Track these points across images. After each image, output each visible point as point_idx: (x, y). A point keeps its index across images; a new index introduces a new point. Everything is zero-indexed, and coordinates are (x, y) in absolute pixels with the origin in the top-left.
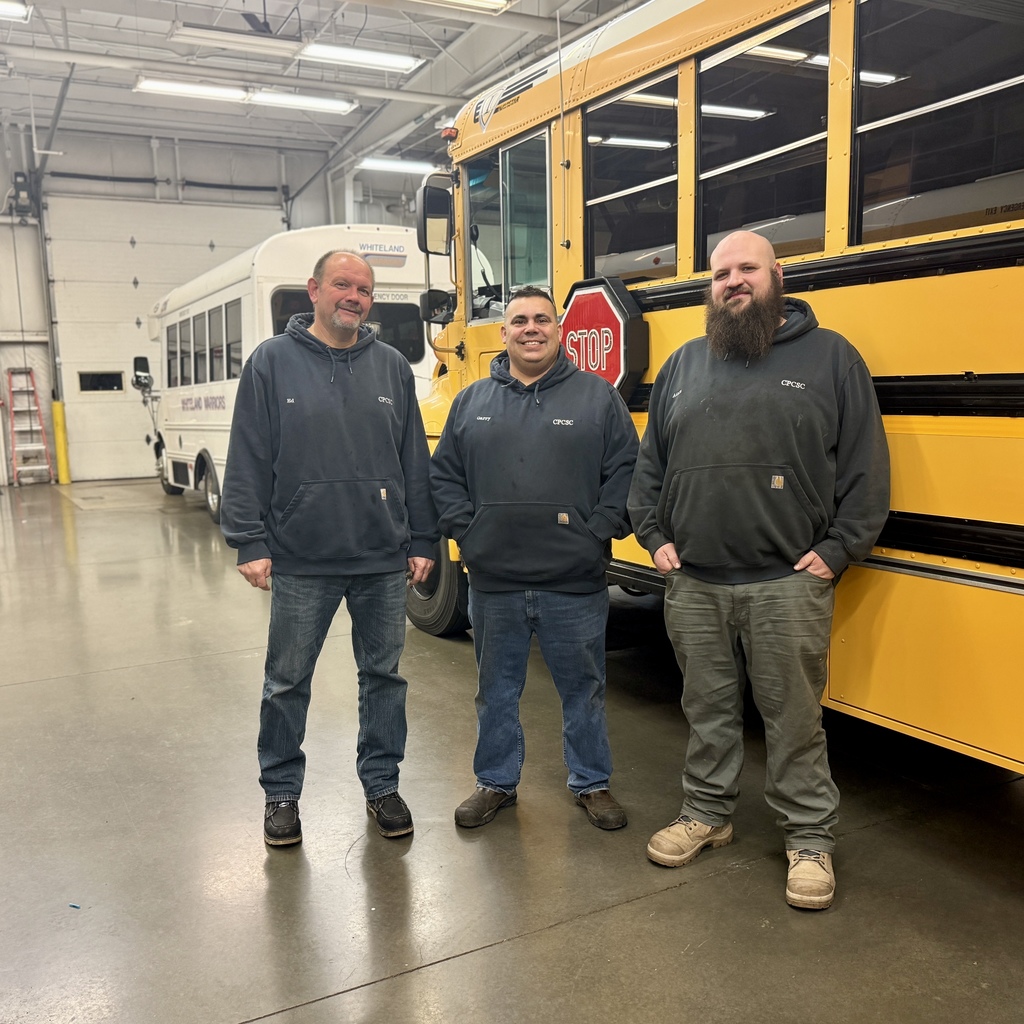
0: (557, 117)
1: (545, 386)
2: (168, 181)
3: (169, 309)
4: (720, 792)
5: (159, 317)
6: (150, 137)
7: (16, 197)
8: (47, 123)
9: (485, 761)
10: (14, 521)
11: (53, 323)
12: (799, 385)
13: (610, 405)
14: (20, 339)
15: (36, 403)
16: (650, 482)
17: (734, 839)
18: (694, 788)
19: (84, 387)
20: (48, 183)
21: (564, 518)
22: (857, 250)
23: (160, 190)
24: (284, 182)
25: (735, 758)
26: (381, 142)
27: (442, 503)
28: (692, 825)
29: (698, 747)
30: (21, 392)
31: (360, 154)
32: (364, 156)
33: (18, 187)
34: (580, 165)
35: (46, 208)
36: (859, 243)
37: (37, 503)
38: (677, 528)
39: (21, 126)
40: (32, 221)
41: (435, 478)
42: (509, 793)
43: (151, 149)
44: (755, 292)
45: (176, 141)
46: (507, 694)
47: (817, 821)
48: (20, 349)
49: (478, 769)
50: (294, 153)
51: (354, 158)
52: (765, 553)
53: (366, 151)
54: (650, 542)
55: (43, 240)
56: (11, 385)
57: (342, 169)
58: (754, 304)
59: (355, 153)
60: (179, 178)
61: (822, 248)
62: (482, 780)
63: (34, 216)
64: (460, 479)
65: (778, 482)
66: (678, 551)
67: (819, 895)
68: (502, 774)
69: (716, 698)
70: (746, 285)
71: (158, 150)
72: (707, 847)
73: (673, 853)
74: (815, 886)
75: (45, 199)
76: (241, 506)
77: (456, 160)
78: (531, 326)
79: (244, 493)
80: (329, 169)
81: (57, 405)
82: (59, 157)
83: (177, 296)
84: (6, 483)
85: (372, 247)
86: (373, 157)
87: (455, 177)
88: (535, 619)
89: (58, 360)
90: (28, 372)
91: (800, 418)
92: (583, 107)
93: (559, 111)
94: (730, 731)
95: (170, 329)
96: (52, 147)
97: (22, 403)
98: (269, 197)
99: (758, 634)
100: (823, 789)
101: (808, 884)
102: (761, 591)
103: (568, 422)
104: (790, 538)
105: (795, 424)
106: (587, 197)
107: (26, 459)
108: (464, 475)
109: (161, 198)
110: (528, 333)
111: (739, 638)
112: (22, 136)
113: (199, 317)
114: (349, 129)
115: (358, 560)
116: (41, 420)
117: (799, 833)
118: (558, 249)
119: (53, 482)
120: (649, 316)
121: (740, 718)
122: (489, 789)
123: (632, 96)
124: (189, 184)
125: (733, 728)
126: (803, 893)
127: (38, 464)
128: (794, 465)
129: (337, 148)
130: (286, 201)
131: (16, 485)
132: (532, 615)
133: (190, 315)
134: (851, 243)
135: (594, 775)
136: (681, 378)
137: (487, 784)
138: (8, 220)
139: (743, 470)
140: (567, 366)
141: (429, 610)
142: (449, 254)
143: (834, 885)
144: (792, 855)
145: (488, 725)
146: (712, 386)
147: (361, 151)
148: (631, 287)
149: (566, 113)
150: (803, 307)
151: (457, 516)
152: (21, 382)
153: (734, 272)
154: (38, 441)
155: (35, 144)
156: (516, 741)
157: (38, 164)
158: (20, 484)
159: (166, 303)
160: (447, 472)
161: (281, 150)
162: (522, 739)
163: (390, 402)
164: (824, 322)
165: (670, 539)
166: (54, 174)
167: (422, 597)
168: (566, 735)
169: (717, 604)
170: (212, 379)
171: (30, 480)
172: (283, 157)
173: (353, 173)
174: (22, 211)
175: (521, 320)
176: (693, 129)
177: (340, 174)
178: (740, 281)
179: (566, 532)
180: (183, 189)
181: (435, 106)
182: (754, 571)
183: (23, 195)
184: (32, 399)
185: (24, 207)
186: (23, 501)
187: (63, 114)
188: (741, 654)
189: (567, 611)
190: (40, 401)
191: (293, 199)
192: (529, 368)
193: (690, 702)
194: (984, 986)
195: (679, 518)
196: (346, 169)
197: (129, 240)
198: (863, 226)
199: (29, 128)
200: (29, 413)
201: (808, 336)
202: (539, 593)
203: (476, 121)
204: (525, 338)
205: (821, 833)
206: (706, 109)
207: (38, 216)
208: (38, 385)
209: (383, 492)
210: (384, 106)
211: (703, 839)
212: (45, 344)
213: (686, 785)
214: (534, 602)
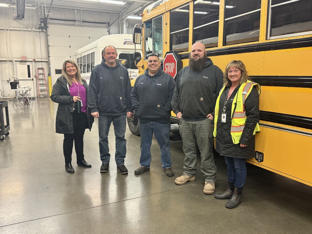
0: (164, 13)
1: (156, 76)
2: (79, 21)
3: (77, 54)
4: (191, 169)
5: (75, 56)
6: (75, 10)
7: (41, 25)
8: (49, 6)
9: (142, 160)
10: (38, 106)
11: (49, 56)
12: (207, 78)
13: (170, 81)
14: (41, 60)
15: (44, 77)
16: (176, 98)
17: (195, 180)
18: (186, 168)
19: (56, 73)
20: (49, 21)
21: (159, 106)
22: (224, 47)
23: (77, 23)
24: (108, 22)
25: (195, 161)
26: (133, 12)
27: (133, 102)
28: (185, 176)
29: (186, 159)
30: (41, 74)
31: (127, 15)
32: (128, 15)
33: (41, 22)
34: (169, 24)
35: (48, 27)
36: (225, 45)
37: (43, 102)
38: (181, 109)
39: (42, 7)
40: (45, 31)
41: (131, 96)
42: (148, 168)
43: (75, 13)
44: (200, 56)
45: (81, 11)
46: (147, 145)
47: (211, 175)
48: (41, 63)
49: (141, 162)
50: (111, 14)
51: (126, 15)
52: (199, 115)
53: (129, 14)
54: (176, 112)
55: (47, 35)
56: (38, 72)
57: (123, 18)
58: (200, 59)
59: (126, 14)
60: (82, 20)
61: (217, 46)
62: (141, 164)
63: (45, 29)
64: (137, 96)
65: (202, 99)
66: (182, 113)
67: (210, 191)
68: (146, 163)
69: (190, 147)
70: (199, 54)
71: (76, 13)
72: (188, 181)
73: (180, 182)
74: (209, 189)
75: (48, 25)
76: (91, 100)
77: (143, 21)
78: (153, 63)
79: (92, 97)
80: (120, 18)
81: (50, 77)
82: (51, 15)
83: (80, 51)
84: (36, 97)
85: (127, 40)
86: (131, 16)
87: (143, 25)
88: (153, 128)
89: (50, 66)
90: (42, 69)
91: (207, 85)
92: (170, 11)
93: (164, 11)
94: (193, 155)
95: (78, 59)
96: (50, 12)
97: (41, 77)
98: (104, 25)
99: (198, 132)
100: (213, 168)
101: (208, 188)
102: (198, 123)
103: (160, 85)
104: (205, 111)
105: (205, 86)
106: (171, 32)
107: (41, 91)
108: (138, 96)
109: (77, 25)
110: (152, 64)
111: (194, 134)
112: (43, 9)
113: (85, 56)
114: (125, 8)
115: (115, 112)
116: (45, 81)
117: (207, 178)
118: (164, 44)
119: (48, 97)
120: (183, 60)
121: (196, 152)
122: (143, 166)
123: (177, 10)
124: (84, 21)
125: (194, 154)
126: (206, 190)
127: (45, 92)
128: (205, 95)
129: (122, 13)
130: (109, 26)
131: (39, 97)
132: (152, 127)
133: (83, 56)
134: (223, 46)
135: (167, 165)
136: (182, 75)
137: (142, 165)
138: (39, 30)
139: (194, 96)
140: (161, 72)
141: (135, 129)
142: (141, 44)
143: (214, 189)
144: (206, 183)
145: (143, 153)
146: (189, 77)
147: (128, 14)
148: (179, 53)
149: (166, 12)
150: (209, 60)
151: (136, 106)
152: (41, 71)
153: (196, 51)
154: (45, 86)
155: (46, 12)
156: (149, 156)
157: (46, 16)
158: (40, 97)
159: (77, 52)
160: (134, 95)
161: (108, 13)
162: (151, 156)
163: (123, 78)
164: (215, 63)
165: (180, 111)
166: (50, 19)
167: (134, 126)
168: (161, 155)
169: (189, 126)
170: (87, 72)
171: (42, 96)
172: (108, 15)
173: (126, 19)
174: (42, 28)
175: (151, 61)
176: (192, 17)
177: (123, 19)
178: (198, 53)
179: (159, 109)
180: (82, 23)
181: (146, 3)
182: (197, 119)
183: (43, 24)
184: (43, 76)
185: (43, 27)
186: (41, 101)
187: (53, 4)
188: (195, 137)
189: (160, 127)
190: (45, 76)
191: (110, 26)
192: (153, 72)
193: (184, 148)
194: (242, 210)
195: (181, 106)
196: (124, 18)
197: (69, 36)
198: (227, 41)
199: (44, 7)
200: (43, 79)
201: (211, 66)
202: (153, 123)
203: (147, 12)
204: (152, 65)
205: (212, 178)
206: (195, 12)
207: (46, 29)
208: (45, 72)
209: (121, 98)
210: (133, 3)
211: (188, 179)
212: (47, 62)
213: (184, 167)
214: (152, 124)
